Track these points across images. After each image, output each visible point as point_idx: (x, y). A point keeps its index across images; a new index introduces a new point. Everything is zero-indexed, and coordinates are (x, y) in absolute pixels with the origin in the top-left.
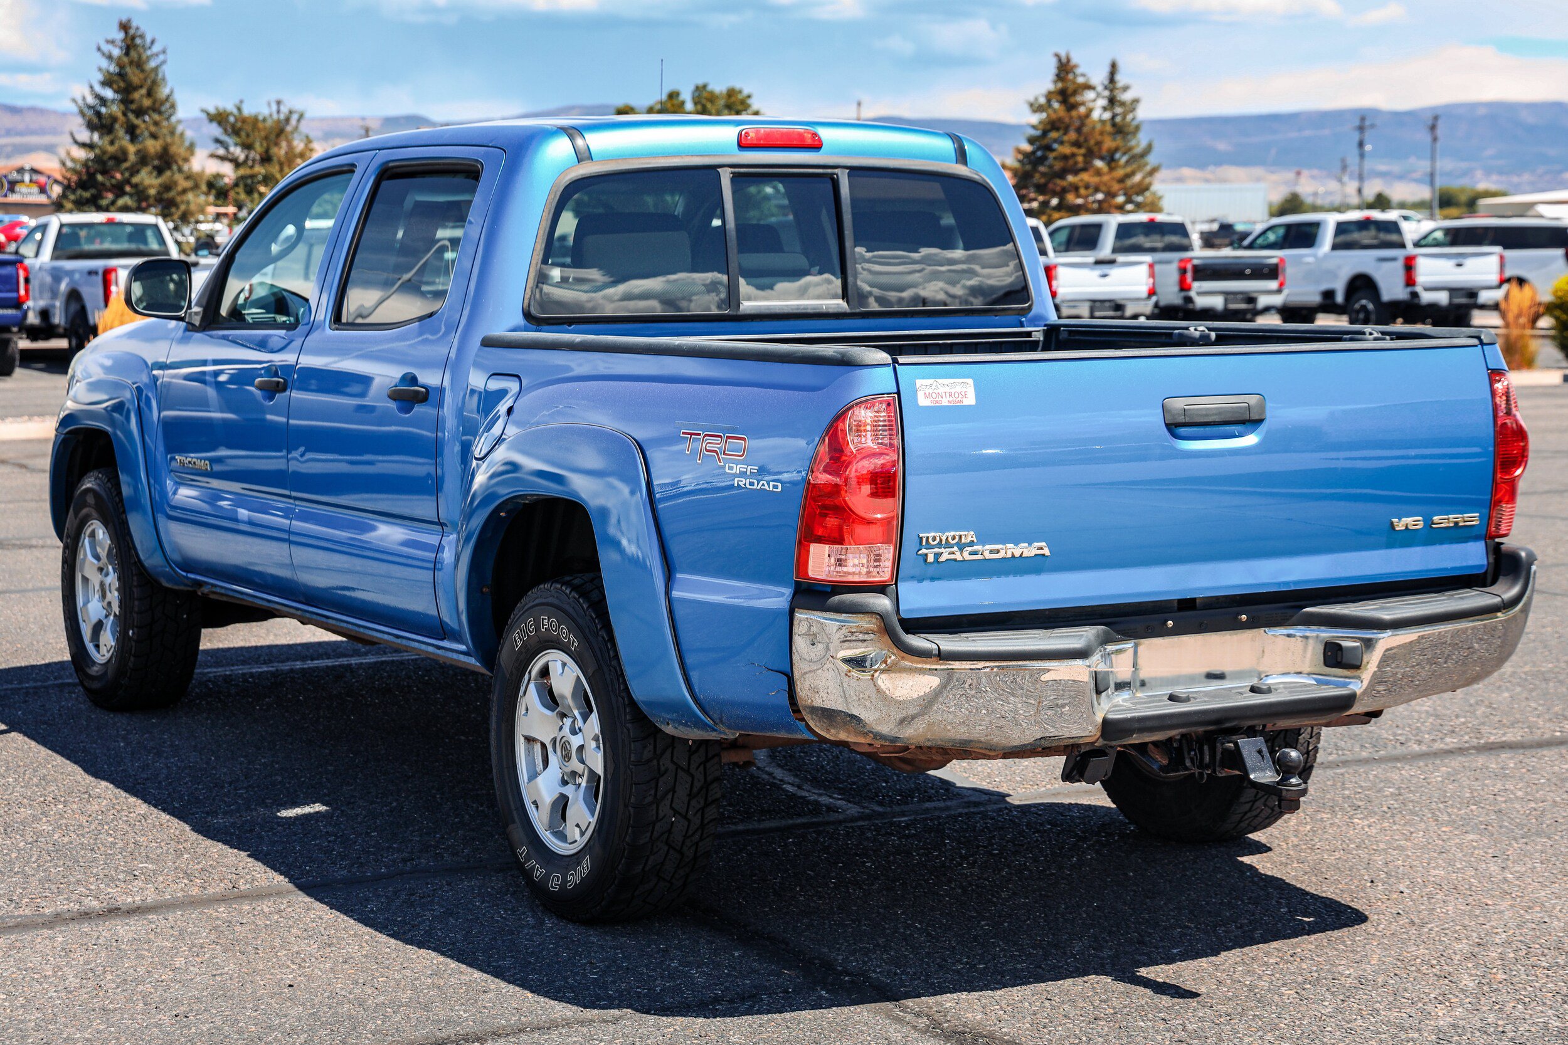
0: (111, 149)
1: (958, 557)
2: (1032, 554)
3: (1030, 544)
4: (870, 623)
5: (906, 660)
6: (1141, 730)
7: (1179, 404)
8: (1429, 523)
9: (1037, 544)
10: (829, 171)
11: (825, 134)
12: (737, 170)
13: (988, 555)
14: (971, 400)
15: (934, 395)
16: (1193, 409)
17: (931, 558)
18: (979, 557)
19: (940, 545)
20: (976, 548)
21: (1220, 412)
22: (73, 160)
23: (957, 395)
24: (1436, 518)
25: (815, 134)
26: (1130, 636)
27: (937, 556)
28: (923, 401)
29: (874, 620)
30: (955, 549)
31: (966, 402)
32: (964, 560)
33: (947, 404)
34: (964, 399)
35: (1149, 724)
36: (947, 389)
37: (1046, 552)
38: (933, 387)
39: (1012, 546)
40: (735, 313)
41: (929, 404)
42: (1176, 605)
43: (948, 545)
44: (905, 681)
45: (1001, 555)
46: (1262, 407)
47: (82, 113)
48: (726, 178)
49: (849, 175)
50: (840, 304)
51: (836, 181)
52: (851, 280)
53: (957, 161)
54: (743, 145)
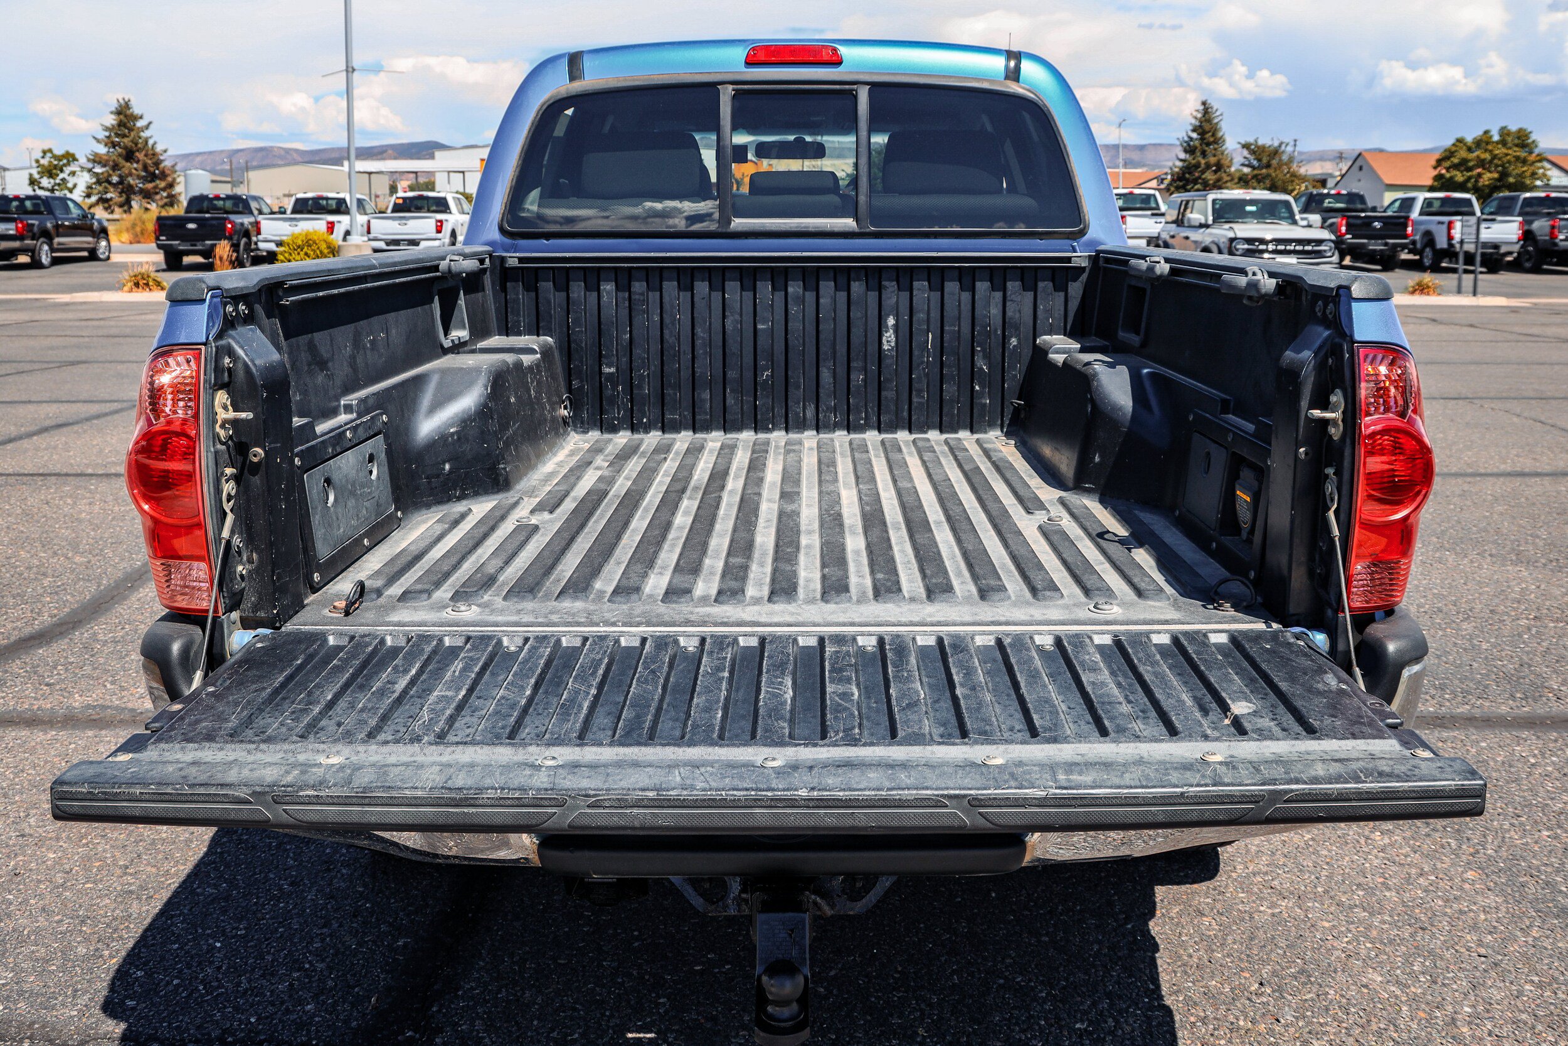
0: (1194, 162)
10: (847, 87)
11: (843, 50)
12: (739, 87)
22: (1175, 167)
25: (835, 50)
40: (724, 230)
47: (1182, 145)
48: (726, 95)
49: (870, 92)
50: (848, 223)
51: (856, 98)
52: (862, 199)
53: (1007, 77)
54: (749, 63)
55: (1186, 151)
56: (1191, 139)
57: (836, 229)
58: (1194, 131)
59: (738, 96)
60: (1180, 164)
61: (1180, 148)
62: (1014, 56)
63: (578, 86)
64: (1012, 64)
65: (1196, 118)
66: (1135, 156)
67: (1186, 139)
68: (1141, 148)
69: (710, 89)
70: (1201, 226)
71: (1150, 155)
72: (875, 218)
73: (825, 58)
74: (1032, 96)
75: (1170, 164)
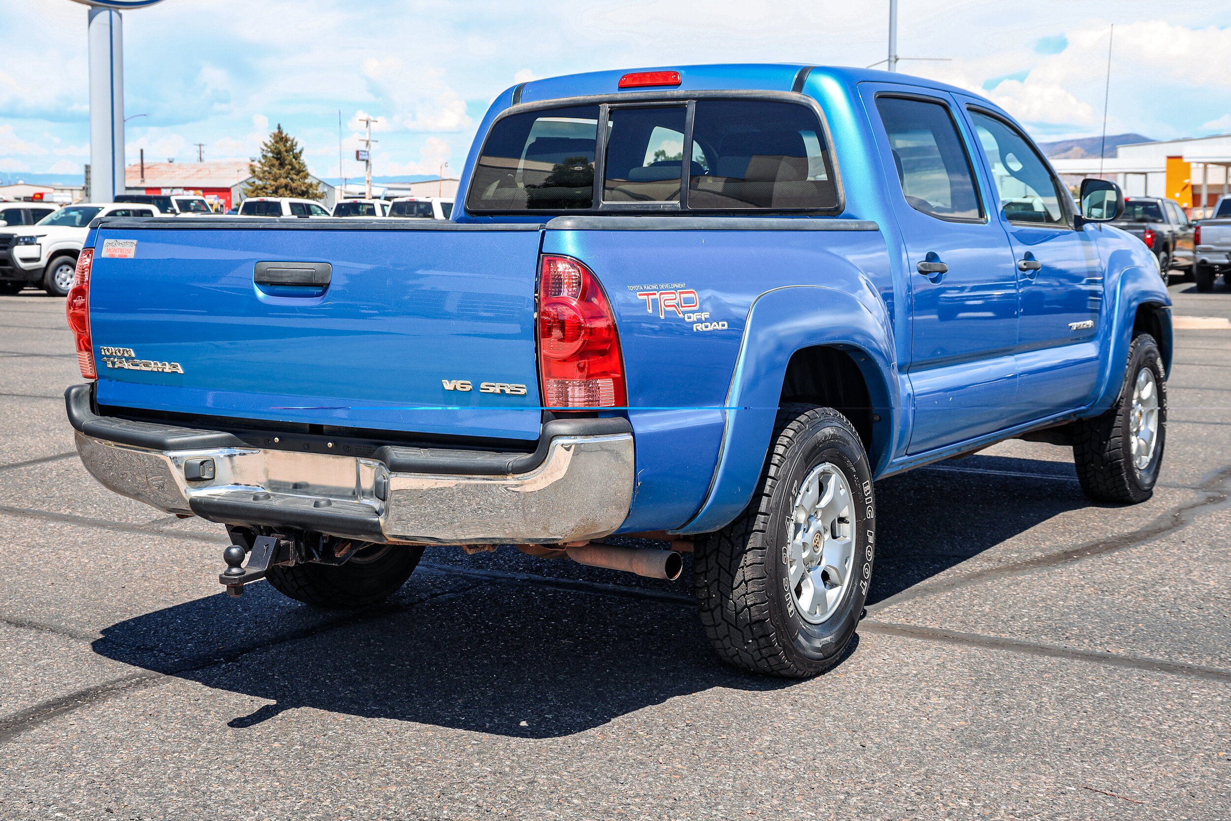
1: (125, 366)
2: (170, 371)
7: (264, 266)
8: (476, 387)
10: (681, 102)
12: (612, 105)
13: (143, 367)
16: (273, 271)
17: (109, 365)
18: (138, 368)
19: (112, 355)
20: (135, 361)
21: (292, 275)
24: (484, 384)
27: (113, 363)
30: (124, 360)
37: (180, 371)
43: (118, 357)
45: (150, 368)
46: (329, 272)
48: (603, 112)
49: (696, 105)
50: (675, 204)
51: (686, 110)
52: (684, 186)
53: (794, 89)
63: (515, 108)
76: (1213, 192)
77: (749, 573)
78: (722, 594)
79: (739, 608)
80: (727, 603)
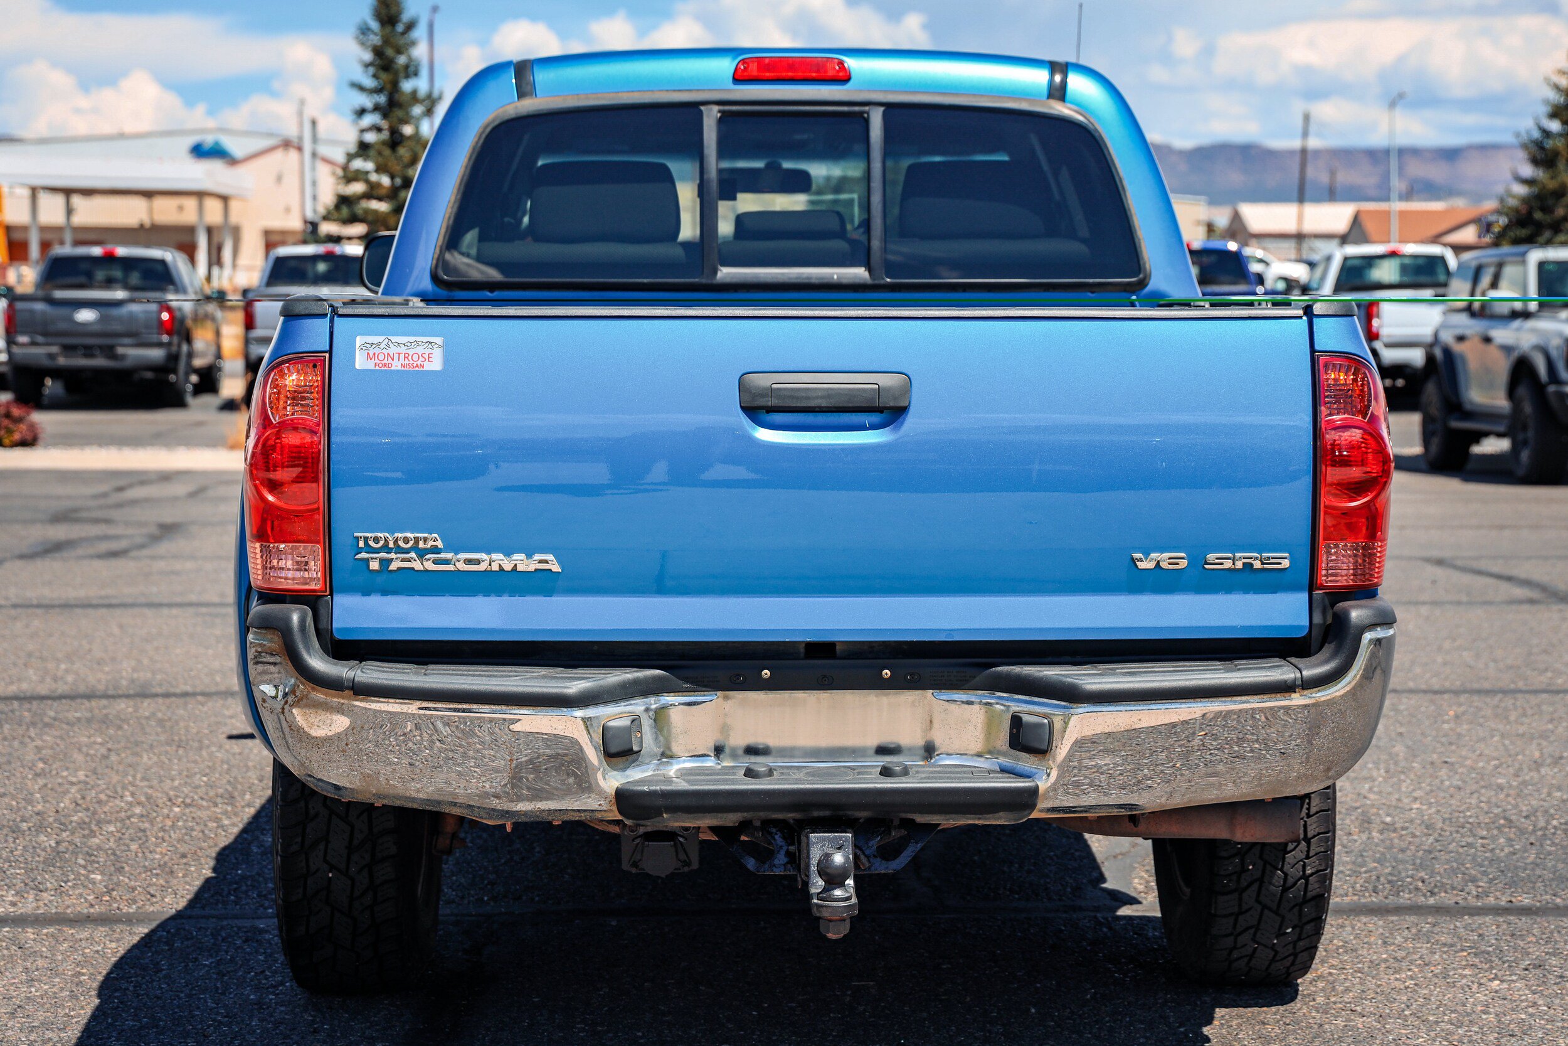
0: (1552, 185)
1: (417, 565)
2: (532, 568)
3: (529, 556)
4: (270, 641)
5: (318, 691)
6: (674, 809)
7: (763, 381)
8: (1198, 562)
9: (537, 557)
10: (857, 109)
11: (851, 63)
12: (727, 108)
13: (461, 566)
14: (436, 364)
15: (381, 357)
16: (785, 389)
17: (374, 565)
18: (450, 567)
19: (386, 548)
20: (443, 556)
21: (829, 394)
22: (1514, 196)
23: (415, 357)
24: (1211, 557)
25: (841, 63)
26: (705, 686)
27: (384, 563)
28: (361, 362)
29: (276, 638)
30: (413, 555)
31: (428, 367)
32: (427, 571)
33: (399, 368)
34: (426, 363)
35: (682, 802)
36: (403, 349)
37: (556, 568)
38: (382, 346)
39: (501, 556)
40: (709, 281)
41: (373, 367)
42: (802, 650)
43: (399, 550)
44: (322, 717)
45: (483, 567)
46: (907, 389)
47: (1524, 146)
48: (710, 118)
49: (885, 114)
50: (859, 273)
51: (866, 122)
52: (876, 244)
53: (1050, 96)
54: (739, 78)
55: (1535, 162)
56: (1546, 133)
57: (845, 281)
58: (1554, 115)
59: (725, 119)
60: (1520, 190)
61: (1522, 155)
62: (1058, 67)
63: (528, 105)
64: (1058, 78)
65: (1557, 88)
66: (1437, 173)
67: (1536, 134)
68: (1450, 154)
69: (692, 109)
70: (1515, 315)
71: (1472, 169)
72: (891, 268)
73: (831, 73)
74: (1081, 118)
75: (1500, 189)
76: (49, 236)
77: (1314, 826)
78: (1266, 863)
79: (1290, 881)
80: (1273, 874)
